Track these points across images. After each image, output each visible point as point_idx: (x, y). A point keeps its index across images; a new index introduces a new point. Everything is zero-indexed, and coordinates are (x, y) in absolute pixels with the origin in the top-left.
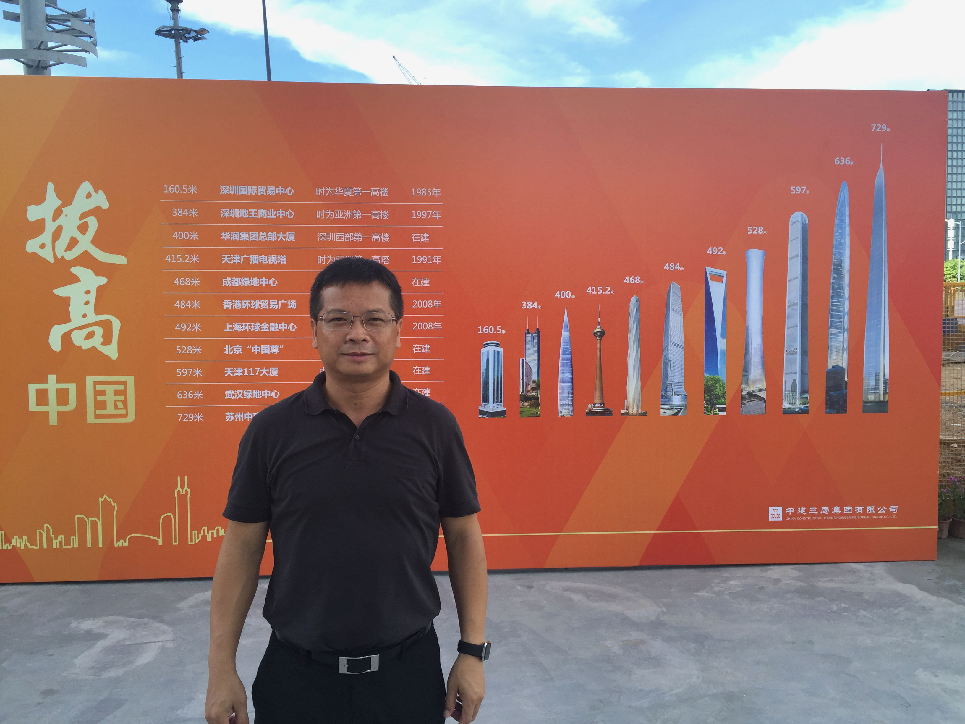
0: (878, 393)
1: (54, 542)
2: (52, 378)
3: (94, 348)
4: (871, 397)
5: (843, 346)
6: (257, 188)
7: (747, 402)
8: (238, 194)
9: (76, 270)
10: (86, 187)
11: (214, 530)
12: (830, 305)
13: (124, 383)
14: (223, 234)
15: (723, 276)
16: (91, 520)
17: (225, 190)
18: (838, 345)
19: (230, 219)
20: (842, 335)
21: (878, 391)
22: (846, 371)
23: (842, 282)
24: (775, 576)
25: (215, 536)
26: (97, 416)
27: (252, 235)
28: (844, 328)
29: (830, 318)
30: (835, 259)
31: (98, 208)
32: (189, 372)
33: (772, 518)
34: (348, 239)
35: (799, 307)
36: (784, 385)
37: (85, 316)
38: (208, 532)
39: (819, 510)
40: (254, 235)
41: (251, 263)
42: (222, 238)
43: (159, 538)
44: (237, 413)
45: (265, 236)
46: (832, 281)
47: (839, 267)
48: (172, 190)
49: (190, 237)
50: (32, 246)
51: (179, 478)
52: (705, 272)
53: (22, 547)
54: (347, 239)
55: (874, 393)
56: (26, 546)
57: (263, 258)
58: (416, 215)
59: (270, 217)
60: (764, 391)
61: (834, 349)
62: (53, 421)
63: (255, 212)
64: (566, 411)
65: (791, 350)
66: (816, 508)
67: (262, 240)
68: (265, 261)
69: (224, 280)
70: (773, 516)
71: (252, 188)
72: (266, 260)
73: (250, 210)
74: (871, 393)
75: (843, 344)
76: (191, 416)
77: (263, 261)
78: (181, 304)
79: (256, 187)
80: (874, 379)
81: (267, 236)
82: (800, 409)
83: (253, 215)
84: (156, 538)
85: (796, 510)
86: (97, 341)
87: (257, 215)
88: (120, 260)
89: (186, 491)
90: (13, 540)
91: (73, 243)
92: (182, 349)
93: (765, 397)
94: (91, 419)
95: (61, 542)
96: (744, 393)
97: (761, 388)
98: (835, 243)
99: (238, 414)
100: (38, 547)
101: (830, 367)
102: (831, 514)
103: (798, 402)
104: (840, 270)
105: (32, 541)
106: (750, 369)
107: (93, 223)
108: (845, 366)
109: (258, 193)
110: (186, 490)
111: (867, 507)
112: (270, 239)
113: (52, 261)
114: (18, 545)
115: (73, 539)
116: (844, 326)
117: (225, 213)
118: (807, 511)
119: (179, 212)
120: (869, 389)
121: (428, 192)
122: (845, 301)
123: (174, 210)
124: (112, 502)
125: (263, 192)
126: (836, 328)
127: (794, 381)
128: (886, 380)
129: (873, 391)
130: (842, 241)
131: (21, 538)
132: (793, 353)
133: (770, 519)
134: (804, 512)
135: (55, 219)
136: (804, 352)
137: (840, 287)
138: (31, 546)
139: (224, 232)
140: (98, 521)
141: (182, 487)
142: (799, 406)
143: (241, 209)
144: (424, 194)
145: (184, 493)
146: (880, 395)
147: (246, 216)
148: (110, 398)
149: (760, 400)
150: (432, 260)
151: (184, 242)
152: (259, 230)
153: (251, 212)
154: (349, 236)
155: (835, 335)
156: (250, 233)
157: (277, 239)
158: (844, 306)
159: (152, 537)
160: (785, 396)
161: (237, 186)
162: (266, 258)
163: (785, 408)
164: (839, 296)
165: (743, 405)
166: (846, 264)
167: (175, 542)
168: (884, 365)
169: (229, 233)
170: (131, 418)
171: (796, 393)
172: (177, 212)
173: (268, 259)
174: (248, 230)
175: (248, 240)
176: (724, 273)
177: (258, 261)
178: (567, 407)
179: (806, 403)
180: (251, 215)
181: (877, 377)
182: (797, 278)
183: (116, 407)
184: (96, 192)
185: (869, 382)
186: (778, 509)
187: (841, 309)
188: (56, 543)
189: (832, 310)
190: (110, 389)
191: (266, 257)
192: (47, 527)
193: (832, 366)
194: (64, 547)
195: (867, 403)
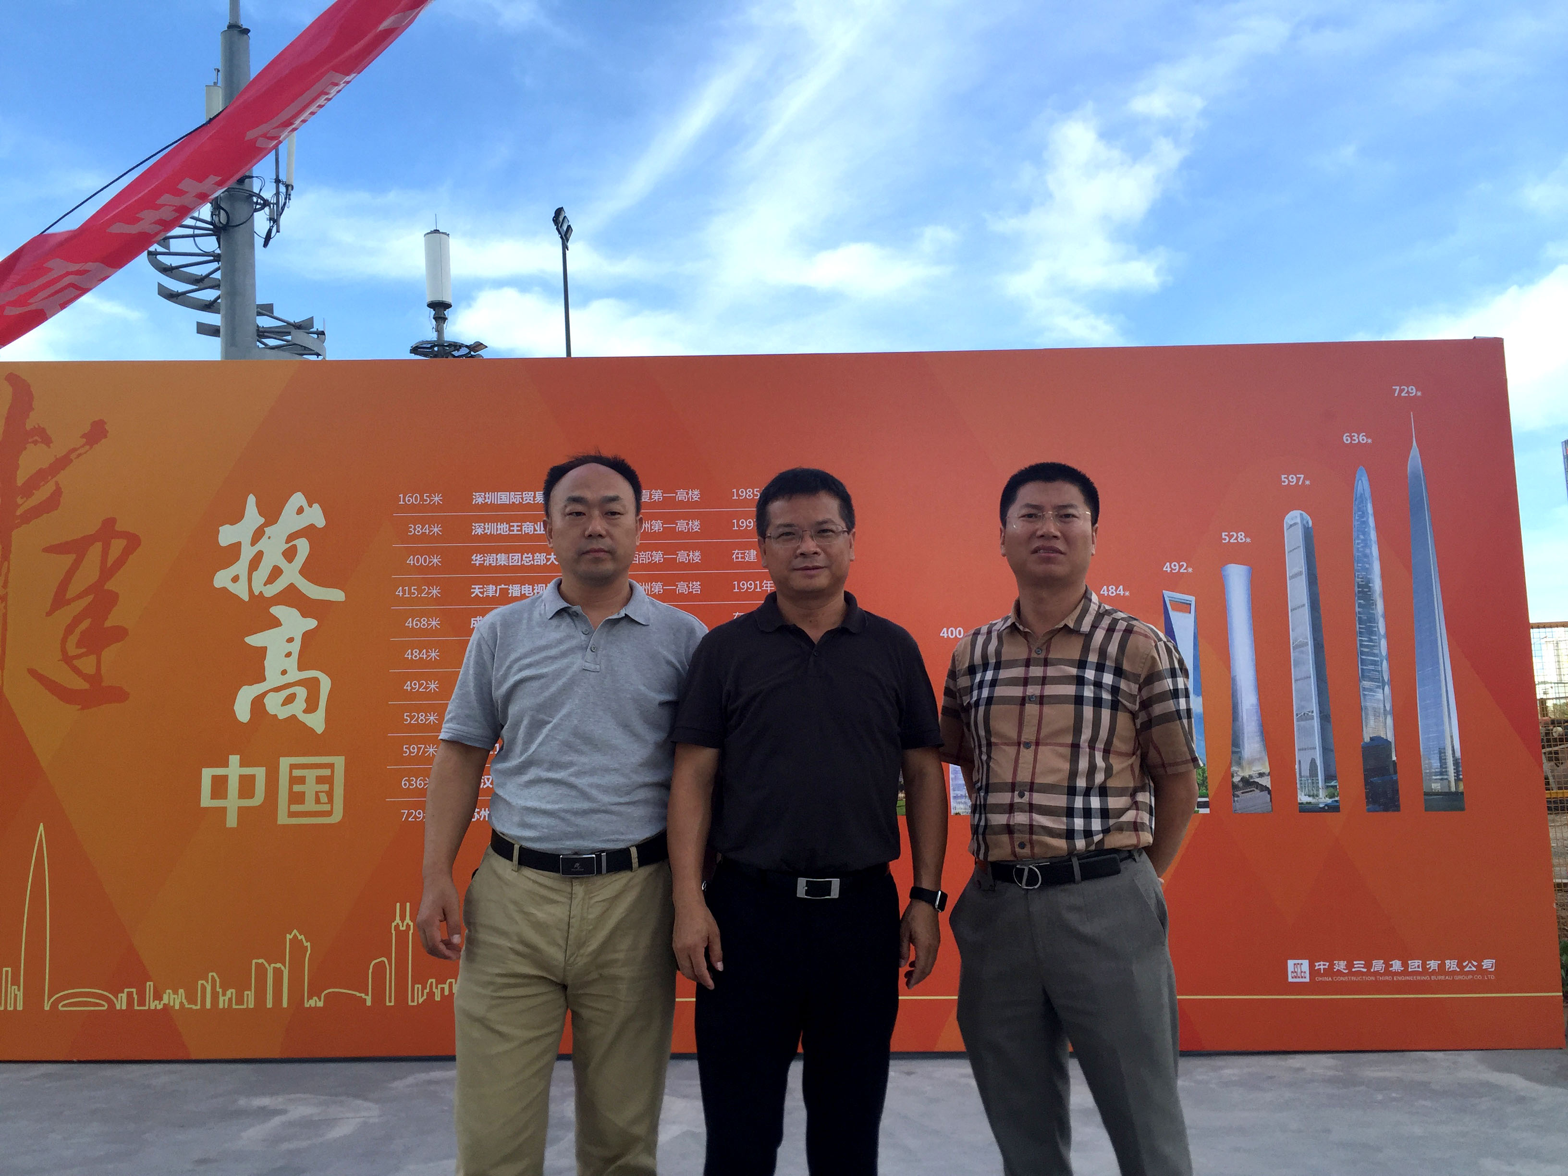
0: (1447, 779)
1: (221, 999)
2: (234, 759)
3: (294, 717)
4: (1436, 786)
5: (1385, 706)
6: (522, 494)
7: (1242, 793)
8: (496, 503)
9: (277, 611)
10: (298, 499)
11: (445, 984)
12: (1358, 647)
13: (331, 766)
14: (474, 557)
15: (1190, 604)
16: (274, 968)
17: (479, 498)
18: (1375, 705)
19: (485, 537)
20: (1382, 691)
21: (1446, 777)
22: (1393, 745)
23: (1373, 612)
24: (1298, 1065)
25: (447, 993)
26: (292, 814)
27: (513, 557)
28: (1383, 680)
29: (1360, 665)
30: (1358, 578)
31: (312, 526)
32: (419, 749)
33: (1293, 978)
34: (643, 560)
35: (1310, 648)
36: (1297, 766)
37: (284, 672)
38: (437, 988)
39: (1368, 965)
40: (516, 558)
42: (472, 562)
43: (367, 994)
45: (531, 559)
46: (1357, 610)
47: (1365, 591)
48: (409, 501)
49: (430, 562)
50: (222, 579)
51: (398, 904)
52: (1162, 599)
53: (177, 1007)
55: (1442, 779)
56: (181, 1003)
57: (527, 589)
58: (738, 526)
60: (1268, 776)
61: (1370, 712)
62: (232, 821)
63: (518, 526)
64: (962, 806)
65: (1304, 714)
66: (1363, 962)
67: (526, 564)
70: (1295, 974)
71: (515, 495)
73: (511, 524)
74: (1435, 779)
75: (1384, 704)
78: (413, 654)
79: (520, 493)
80: (1438, 758)
81: (533, 558)
82: (1326, 805)
83: (515, 531)
84: (363, 995)
85: (1332, 966)
86: (298, 708)
87: (521, 530)
88: (336, 595)
89: (408, 925)
90: (164, 995)
91: (276, 573)
92: (412, 718)
93: (1269, 786)
94: (283, 819)
95: (230, 1000)
96: (1236, 779)
97: (1261, 772)
98: (1356, 554)
100: (198, 1007)
101: (1367, 739)
102: (1387, 972)
103: (1322, 793)
104: (1369, 593)
105: (191, 999)
106: (1243, 742)
107: (303, 547)
108: (1390, 736)
109: (523, 501)
110: (408, 924)
111: (1446, 962)
112: (537, 562)
113: (246, 598)
114: (172, 1004)
115: (248, 995)
116: (1383, 677)
117: (478, 529)
118: (1350, 966)
119: (417, 530)
120: (1431, 774)
122: (1380, 640)
123: (411, 527)
124: (304, 940)
125: (530, 500)
126: (1372, 680)
127: (1313, 762)
128: (1457, 760)
129: (1438, 777)
130: (1368, 551)
131: (176, 992)
132: (1307, 717)
133: (1290, 980)
134: (1344, 969)
135: (254, 542)
136: (1325, 718)
137: (1372, 619)
138: (188, 1004)
139: (475, 555)
140: (283, 968)
141: (403, 919)
142: (1323, 799)
143: (499, 523)
144: (750, 496)
145: (404, 928)
146: (1449, 782)
147: (506, 531)
148: (310, 788)
149: (1262, 791)
150: (761, 587)
151: (421, 569)
152: (522, 550)
153: (513, 526)
154: (645, 555)
155: (1371, 690)
156: (511, 555)
157: (547, 562)
158: (1380, 647)
159: (358, 994)
160: (1301, 784)
161: (496, 493)
162: (531, 589)
163: (1302, 803)
164: (1371, 632)
165: (1236, 799)
166: (1377, 585)
167: (390, 1001)
168: (1452, 737)
169: (482, 555)
170: (337, 816)
171: (1318, 780)
172: (415, 529)
174: (507, 551)
175: (507, 564)
176: (1192, 599)
178: (963, 800)
179: (1334, 794)
180: (513, 531)
181: (1443, 755)
182: (1304, 605)
183: (318, 801)
184: (310, 506)
185: (1430, 763)
186: (1302, 964)
187: (1376, 651)
188: (224, 1000)
189: (1362, 653)
190: (311, 775)
191: (531, 586)
192: (212, 976)
193: (1370, 738)
194: (234, 1006)
195: (1431, 795)
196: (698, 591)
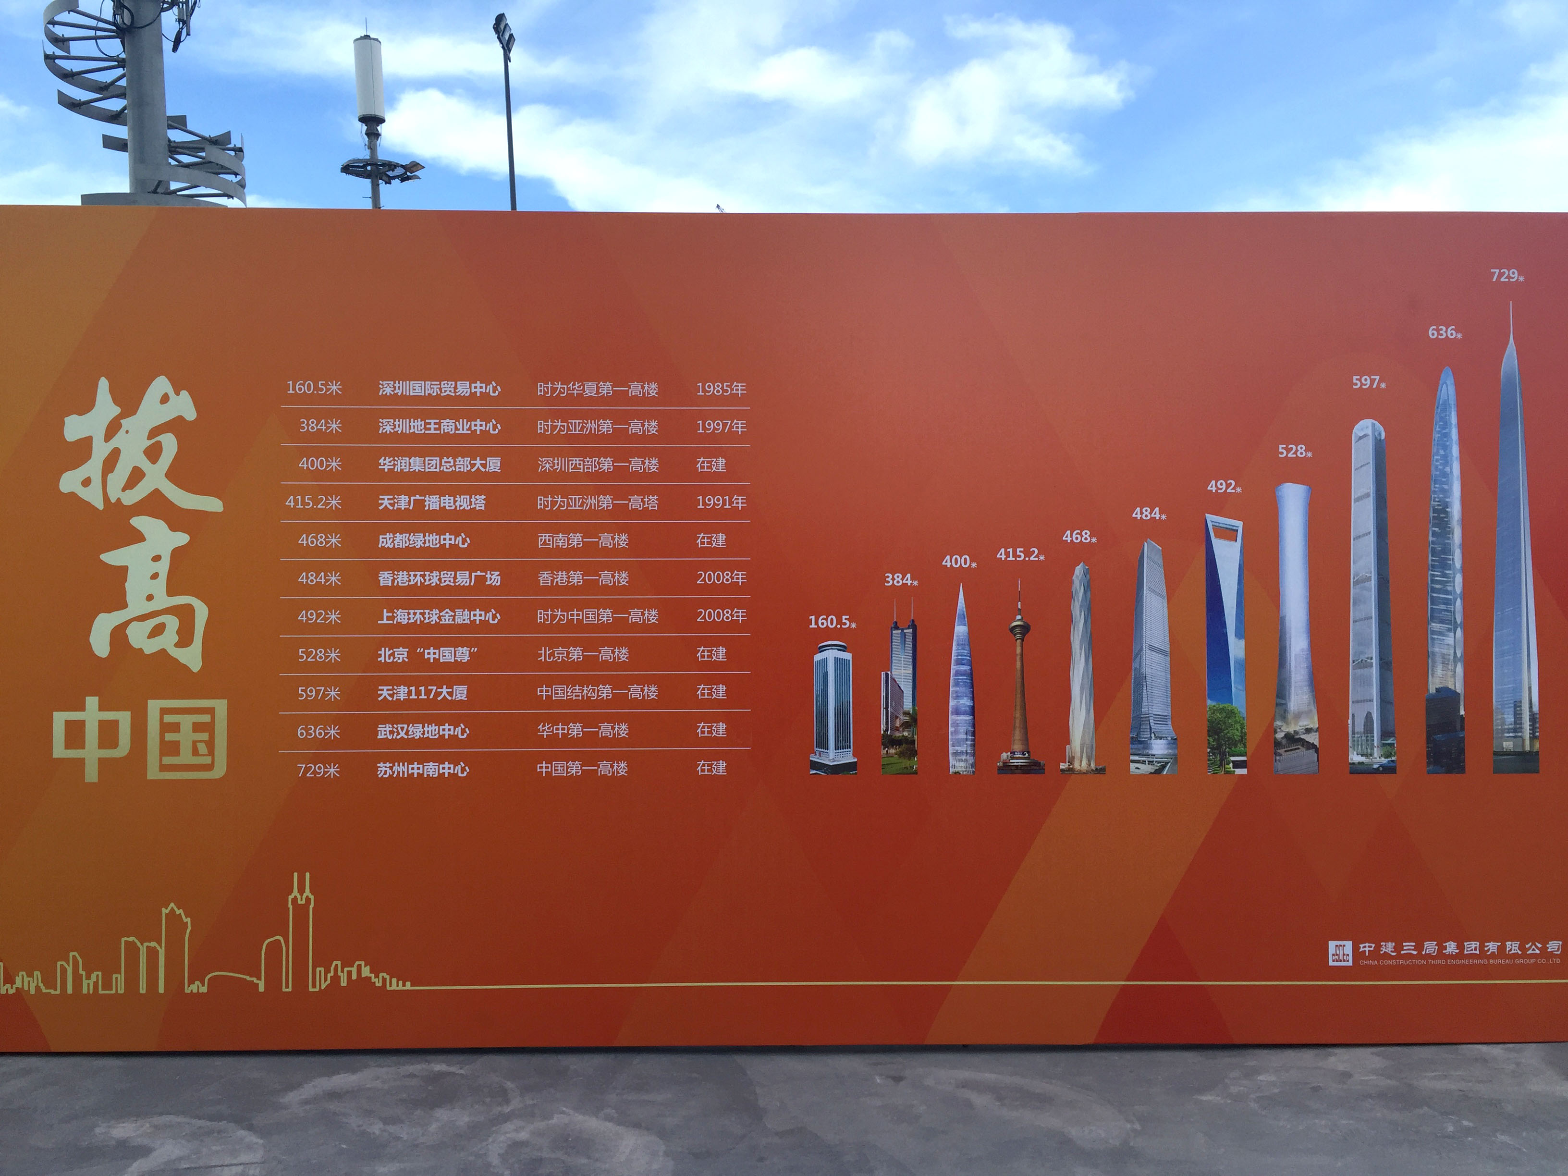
0: (1520, 737)
1: (85, 983)
2: (92, 702)
3: (163, 651)
4: (1508, 745)
5: (1455, 653)
6: (440, 384)
7: (1286, 751)
8: (408, 394)
9: (139, 522)
10: (161, 385)
11: (353, 967)
12: (1430, 582)
13: (211, 711)
14: (381, 461)
15: (1237, 531)
16: (147, 947)
17: (387, 388)
18: (1445, 651)
19: (395, 437)
20: (1453, 634)
21: (1520, 734)
22: (1462, 698)
23: (1448, 541)
24: (1341, 1067)
25: (354, 977)
26: (163, 768)
27: (429, 462)
28: (1456, 622)
29: (1429, 603)
30: (1434, 501)
31: (180, 419)
32: (318, 692)
33: (1333, 961)
34: (589, 468)
35: (1373, 584)
36: (1350, 722)
37: (150, 598)
38: (342, 971)
39: (1419, 947)
40: (434, 463)
41: (426, 508)
42: (380, 467)
43: (259, 978)
44: (396, 764)
45: (452, 464)
46: (1431, 539)
47: (1442, 514)
48: (300, 389)
49: (328, 466)
50: (69, 482)
51: (296, 875)
52: (1205, 523)
53: (33, 991)
54: (587, 468)
55: (1514, 737)
56: (38, 988)
57: (447, 501)
58: (704, 428)
59: (461, 432)
60: (1316, 732)
61: (1439, 659)
62: (92, 774)
63: (435, 424)
64: (962, 764)
65: (1362, 660)
66: (1414, 944)
67: (445, 470)
68: (450, 505)
69: (381, 537)
70: (1337, 957)
71: (431, 384)
72: (452, 504)
73: (427, 421)
74: (1508, 737)
75: (1455, 650)
76: (320, 768)
77: (447, 505)
78: (308, 578)
79: (438, 383)
80: (1513, 713)
81: (454, 463)
82: (1381, 766)
83: (432, 429)
84: (255, 980)
85: (1378, 947)
86: (168, 641)
87: (439, 429)
88: (212, 504)
89: (308, 900)
90: (17, 977)
91: (137, 476)
92: (308, 654)
93: (1316, 743)
94: (153, 773)
95: (96, 984)
96: (1280, 735)
97: (1309, 727)
98: (1434, 472)
99: (399, 765)
100: (58, 992)
101: (1432, 690)
102: (1440, 954)
103: (1376, 752)
104: (1445, 519)
105: (49, 981)
106: (1290, 694)
107: (170, 443)
108: (1459, 688)
109: (441, 392)
110: (307, 897)
111: (1507, 943)
112: (460, 468)
113: (100, 506)
114: (26, 988)
115: (117, 978)
116: (1455, 618)
117: (387, 426)
118: (1398, 948)
119: (311, 425)
120: (1503, 731)
121: (725, 388)
122: (1455, 574)
123: (303, 422)
124: (184, 917)
125: (450, 391)
126: (1442, 621)
127: (1369, 716)
128: (1534, 714)
129: (1511, 735)
130: (1448, 469)
131: (30, 975)
132: (1364, 664)
133: (1331, 963)
134: (1391, 951)
135: (109, 436)
136: (1385, 665)
137: (1447, 550)
138: (46, 989)
139: (383, 458)
140: (158, 948)
141: (301, 891)
142: (1378, 759)
143: (412, 420)
144: (718, 392)
145: (303, 902)
146: (1524, 741)
147: (421, 430)
148: (186, 736)
149: (1308, 749)
150: (731, 503)
151: (317, 475)
152: (441, 454)
153: (430, 424)
154: (592, 462)
155: (1440, 633)
156: (427, 459)
157: (471, 469)
158: (1454, 582)
159: (248, 978)
160: (1354, 741)
161: (408, 382)
162: (452, 501)
163: (1354, 764)
164: (1444, 565)
165: (1278, 758)
166: (1456, 510)
167: (287, 987)
168: (1530, 688)
169: (392, 459)
170: (220, 771)
171: (1373, 736)
172: (308, 425)
173: (455, 502)
174: (423, 453)
175: (423, 470)
176: (1239, 524)
177: (438, 506)
178: (963, 757)
179: (1391, 753)
180: (430, 429)
181: (1518, 709)
182: (1369, 533)
183: (195, 752)
184: (177, 394)
185: (1505, 718)
186: (1344, 946)
187: (1449, 588)
188: (89, 984)
189: (1434, 590)
190: (186, 722)
191: (452, 498)
192: (74, 956)
193: (1436, 689)
194: (101, 992)
195: (1502, 755)
196: (655, 507)
